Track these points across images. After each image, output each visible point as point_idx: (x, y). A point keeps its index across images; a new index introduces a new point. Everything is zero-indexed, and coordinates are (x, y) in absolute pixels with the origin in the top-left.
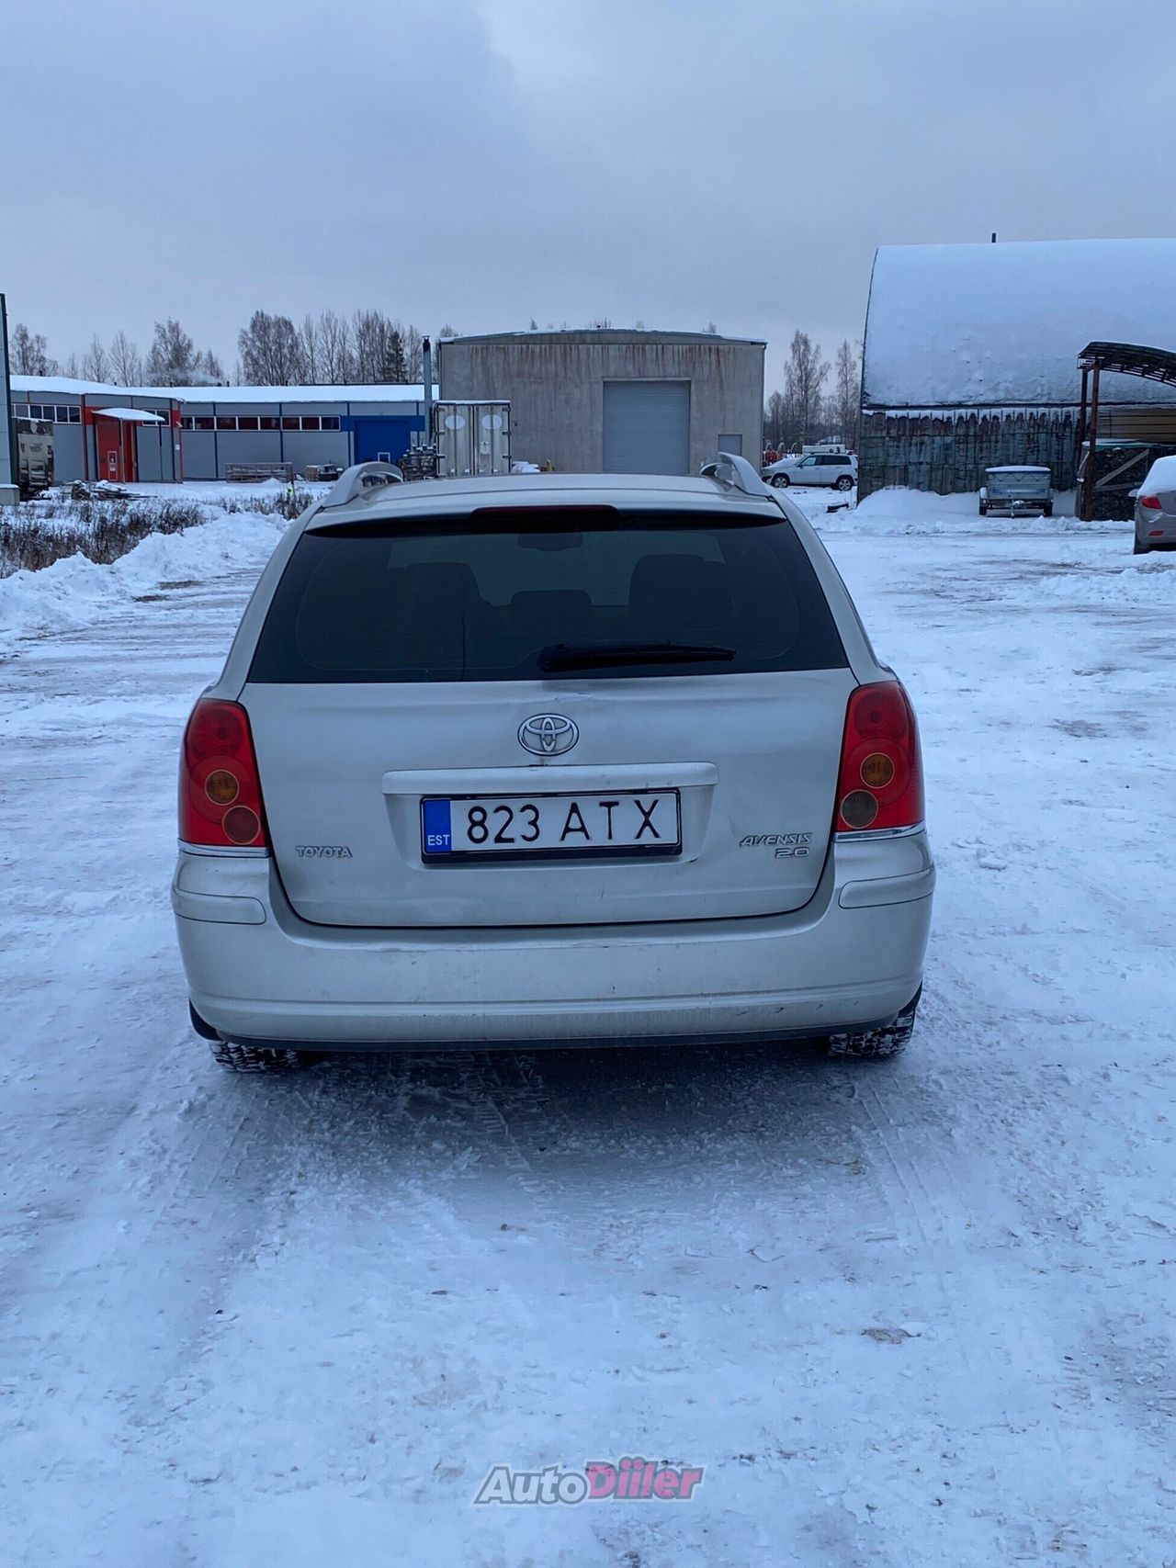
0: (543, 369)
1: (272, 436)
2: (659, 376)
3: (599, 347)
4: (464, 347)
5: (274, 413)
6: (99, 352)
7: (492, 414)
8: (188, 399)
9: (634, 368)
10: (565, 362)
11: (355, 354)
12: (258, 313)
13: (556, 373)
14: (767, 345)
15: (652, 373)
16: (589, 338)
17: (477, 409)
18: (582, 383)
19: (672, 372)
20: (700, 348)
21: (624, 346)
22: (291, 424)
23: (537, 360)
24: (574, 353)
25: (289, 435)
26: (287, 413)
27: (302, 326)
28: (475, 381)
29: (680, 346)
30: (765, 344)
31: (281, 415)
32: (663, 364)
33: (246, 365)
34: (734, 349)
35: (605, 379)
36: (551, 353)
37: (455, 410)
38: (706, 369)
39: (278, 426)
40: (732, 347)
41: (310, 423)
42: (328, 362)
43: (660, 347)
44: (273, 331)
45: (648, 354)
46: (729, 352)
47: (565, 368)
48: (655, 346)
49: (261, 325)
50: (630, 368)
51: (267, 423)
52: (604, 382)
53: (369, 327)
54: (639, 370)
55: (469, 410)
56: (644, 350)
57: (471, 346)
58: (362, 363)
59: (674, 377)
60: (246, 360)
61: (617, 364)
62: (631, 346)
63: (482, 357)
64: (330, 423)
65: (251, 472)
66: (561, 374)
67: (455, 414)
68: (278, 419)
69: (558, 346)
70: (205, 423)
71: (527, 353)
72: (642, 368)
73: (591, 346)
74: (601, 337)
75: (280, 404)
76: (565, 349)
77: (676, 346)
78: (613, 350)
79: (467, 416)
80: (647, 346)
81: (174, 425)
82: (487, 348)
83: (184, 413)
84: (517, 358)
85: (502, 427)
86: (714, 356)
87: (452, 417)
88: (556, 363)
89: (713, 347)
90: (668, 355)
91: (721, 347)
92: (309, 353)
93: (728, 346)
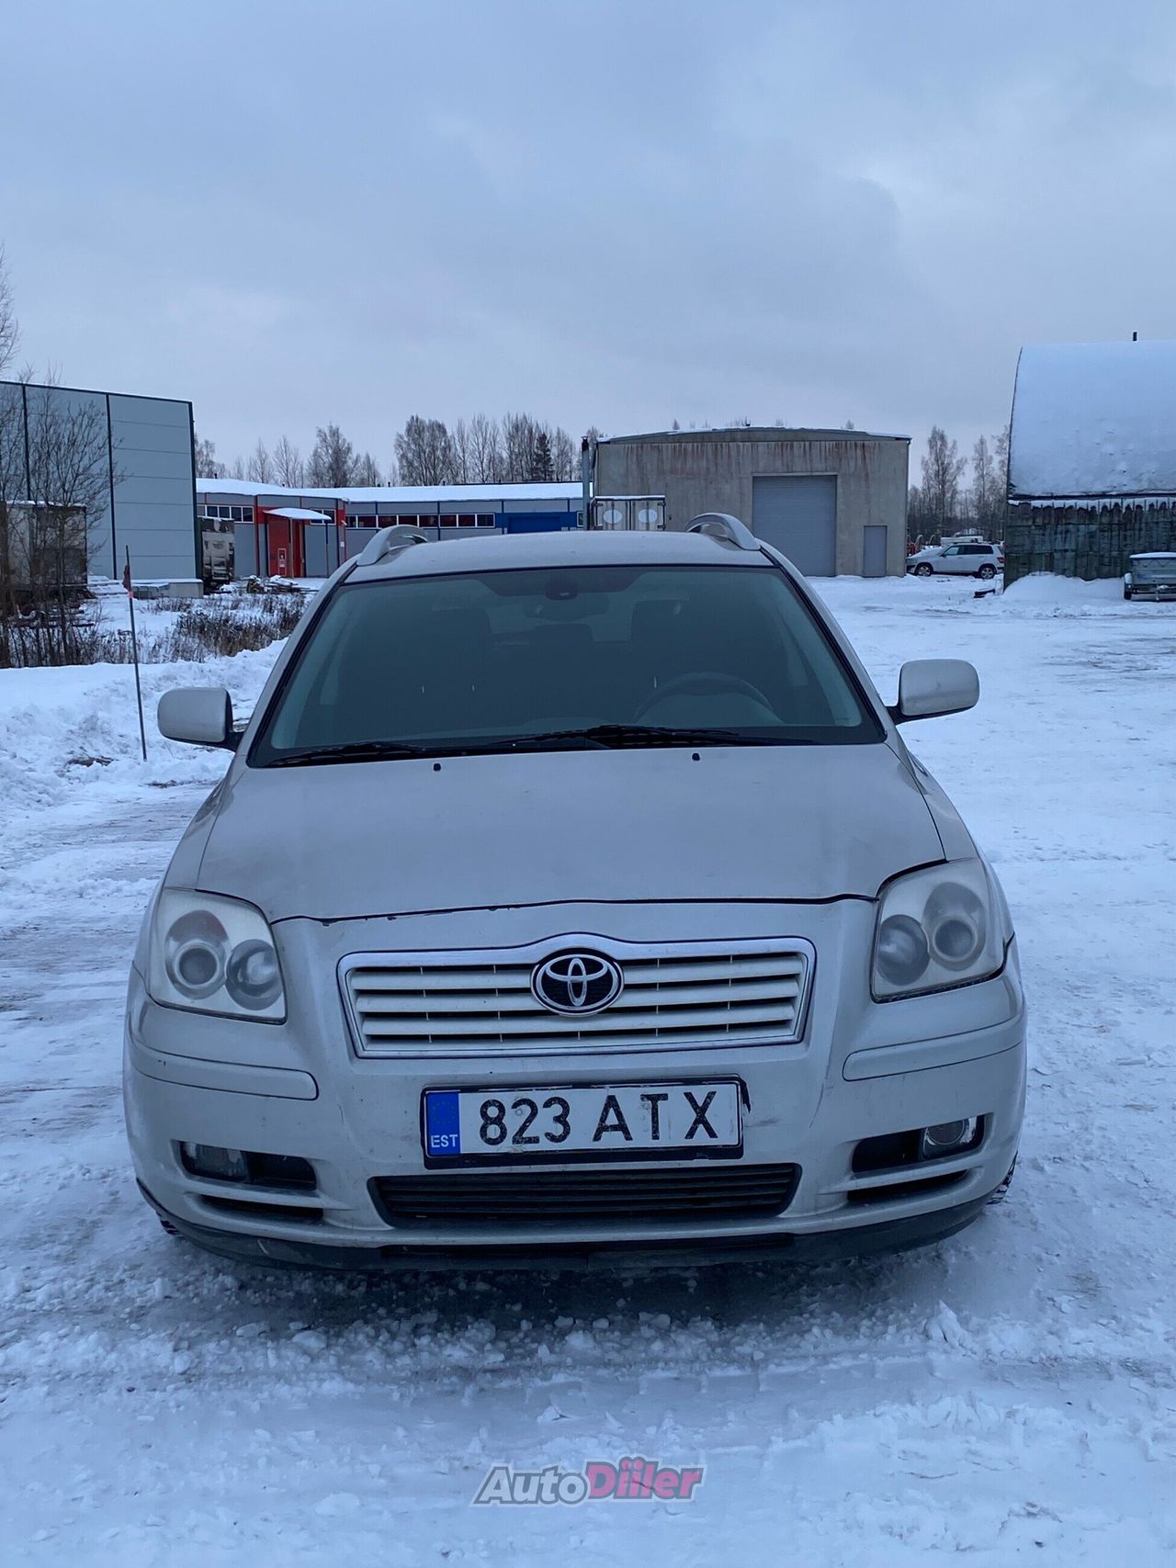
0: (695, 466)
2: (807, 471)
3: (749, 444)
4: (620, 447)
5: (433, 510)
6: (264, 456)
7: (648, 508)
8: (352, 499)
9: (783, 464)
10: (716, 458)
11: (505, 455)
12: (413, 418)
13: (708, 469)
14: (912, 441)
15: (800, 468)
16: (739, 436)
17: (634, 504)
18: (732, 479)
19: (820, 467)
20: (846, 444)
21: (773, 443)
22: (447, 521)
23: (689, 459)
24: (725, 450)
25: (446, 532)
26: (444, 511)
27: (455, 430)
28: (630, 479)
29: (827, 443)
30: (909, 439)
31: (439, 513)
32: (811, 460)
33: (402, 467)
34: (879, 444)
35: (755, 475)
36: (702, 451)
37: (613, 505)
38: (852, 464)
39: (434, 523)
40: (877, 443)
41: (465, 520)
42: (479, 464)
43: (807, 443)
44: (427, 434)
45: (795, 449)
46: (874, 449)
47: (716, 464)
48: (802, 443)
49: (415, 428)
50: (779, 464)
51: (425, 520)
52: (754, 477)
53: (520, 430)
54: (788, 465)
55: (627, 505)
56: (792, 446)
57: (627, 445)
58: (511, 463)
59: (822, 471)
60: (401, 462)
61: (766, 462)
62: (780, 443)
63: (637, 455)
64: (485, 520)
66: (713, 469)
67: (613, 509)
68: (435, 517)
69: (709, 444)
70: (370, 521)
71: (680, 450)
72: (790, 464)
73: (741, 444)
74: (750, 435)
75: (439, 502)
76: (716, 446)
77: (823, 443)
78: (762, 447)
79: (624, 512)
80: (795, 443)
81: (339, 522)
82: (642, 447)
83: (350, 510)
84: (670, 456)
85: (658, 520)
86: (859, 452)
87: (610, 511)
88: (708, 461)
89: (859, 443)
90: (815, 451)
91: (866, 443)
92: (461, 455)
93: (873, 442)
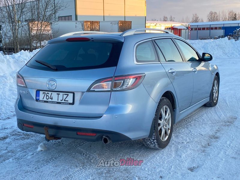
1: (208, 31)
5: (209, 26)
8: (192, 25)
22: (212, 29)
25: (212, 31)
26: (212, 26)
39: (209, 29)
41: (216, 28)
44: (213, 14)
49: (211, 13)
51: (207, 29)
64: (220, 28)
65: (204, 38)
68: (210, 28)
70: (196, 29)
81: (189, 29)
83: (192, 27)
92: (219, 18)
